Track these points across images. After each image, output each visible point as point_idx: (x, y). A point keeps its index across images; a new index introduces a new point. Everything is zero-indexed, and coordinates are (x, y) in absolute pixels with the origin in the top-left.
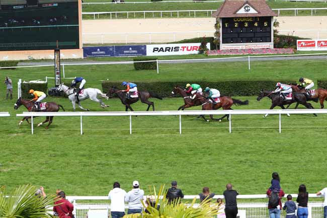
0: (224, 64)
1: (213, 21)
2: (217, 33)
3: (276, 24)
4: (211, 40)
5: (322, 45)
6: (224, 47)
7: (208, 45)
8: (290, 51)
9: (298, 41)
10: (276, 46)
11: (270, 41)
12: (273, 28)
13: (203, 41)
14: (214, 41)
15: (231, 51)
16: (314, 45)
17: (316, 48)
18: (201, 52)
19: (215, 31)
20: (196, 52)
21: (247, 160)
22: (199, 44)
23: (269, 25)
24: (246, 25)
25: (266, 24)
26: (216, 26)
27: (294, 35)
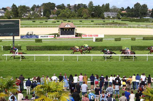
0: (61, 41)
1: (58, 29)
2: (59, 32)
3: (76, 30)
4: (57, 34)
5: (89, 36)
6: (61, 36)
7: (56, 36)
8: (80, 38)
9: (82, 35)
10: (76, 36)
11: (74, 35)
12: (75, 31)
13: (55, 34)
14: (58, 34)
15: (63, 37)
16: (87, 36)
17: (87, 37)
18: (54, 38)
19: (58, 31)
20: (53, 38)
21: (68, 69)
22: (54, 35)
23: (74, 30)
24: (67, 30)
25: (73, 30)
26: (59, 30)
27: (81, 33)
